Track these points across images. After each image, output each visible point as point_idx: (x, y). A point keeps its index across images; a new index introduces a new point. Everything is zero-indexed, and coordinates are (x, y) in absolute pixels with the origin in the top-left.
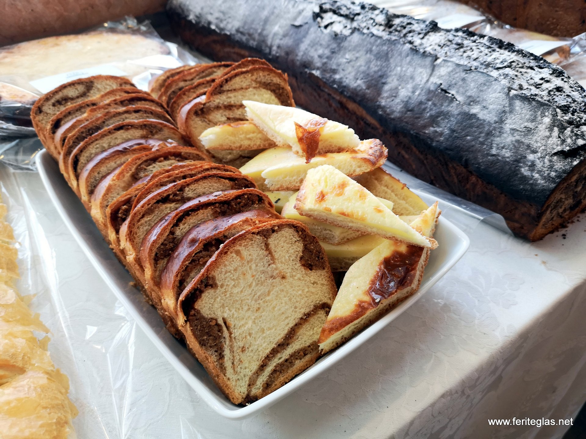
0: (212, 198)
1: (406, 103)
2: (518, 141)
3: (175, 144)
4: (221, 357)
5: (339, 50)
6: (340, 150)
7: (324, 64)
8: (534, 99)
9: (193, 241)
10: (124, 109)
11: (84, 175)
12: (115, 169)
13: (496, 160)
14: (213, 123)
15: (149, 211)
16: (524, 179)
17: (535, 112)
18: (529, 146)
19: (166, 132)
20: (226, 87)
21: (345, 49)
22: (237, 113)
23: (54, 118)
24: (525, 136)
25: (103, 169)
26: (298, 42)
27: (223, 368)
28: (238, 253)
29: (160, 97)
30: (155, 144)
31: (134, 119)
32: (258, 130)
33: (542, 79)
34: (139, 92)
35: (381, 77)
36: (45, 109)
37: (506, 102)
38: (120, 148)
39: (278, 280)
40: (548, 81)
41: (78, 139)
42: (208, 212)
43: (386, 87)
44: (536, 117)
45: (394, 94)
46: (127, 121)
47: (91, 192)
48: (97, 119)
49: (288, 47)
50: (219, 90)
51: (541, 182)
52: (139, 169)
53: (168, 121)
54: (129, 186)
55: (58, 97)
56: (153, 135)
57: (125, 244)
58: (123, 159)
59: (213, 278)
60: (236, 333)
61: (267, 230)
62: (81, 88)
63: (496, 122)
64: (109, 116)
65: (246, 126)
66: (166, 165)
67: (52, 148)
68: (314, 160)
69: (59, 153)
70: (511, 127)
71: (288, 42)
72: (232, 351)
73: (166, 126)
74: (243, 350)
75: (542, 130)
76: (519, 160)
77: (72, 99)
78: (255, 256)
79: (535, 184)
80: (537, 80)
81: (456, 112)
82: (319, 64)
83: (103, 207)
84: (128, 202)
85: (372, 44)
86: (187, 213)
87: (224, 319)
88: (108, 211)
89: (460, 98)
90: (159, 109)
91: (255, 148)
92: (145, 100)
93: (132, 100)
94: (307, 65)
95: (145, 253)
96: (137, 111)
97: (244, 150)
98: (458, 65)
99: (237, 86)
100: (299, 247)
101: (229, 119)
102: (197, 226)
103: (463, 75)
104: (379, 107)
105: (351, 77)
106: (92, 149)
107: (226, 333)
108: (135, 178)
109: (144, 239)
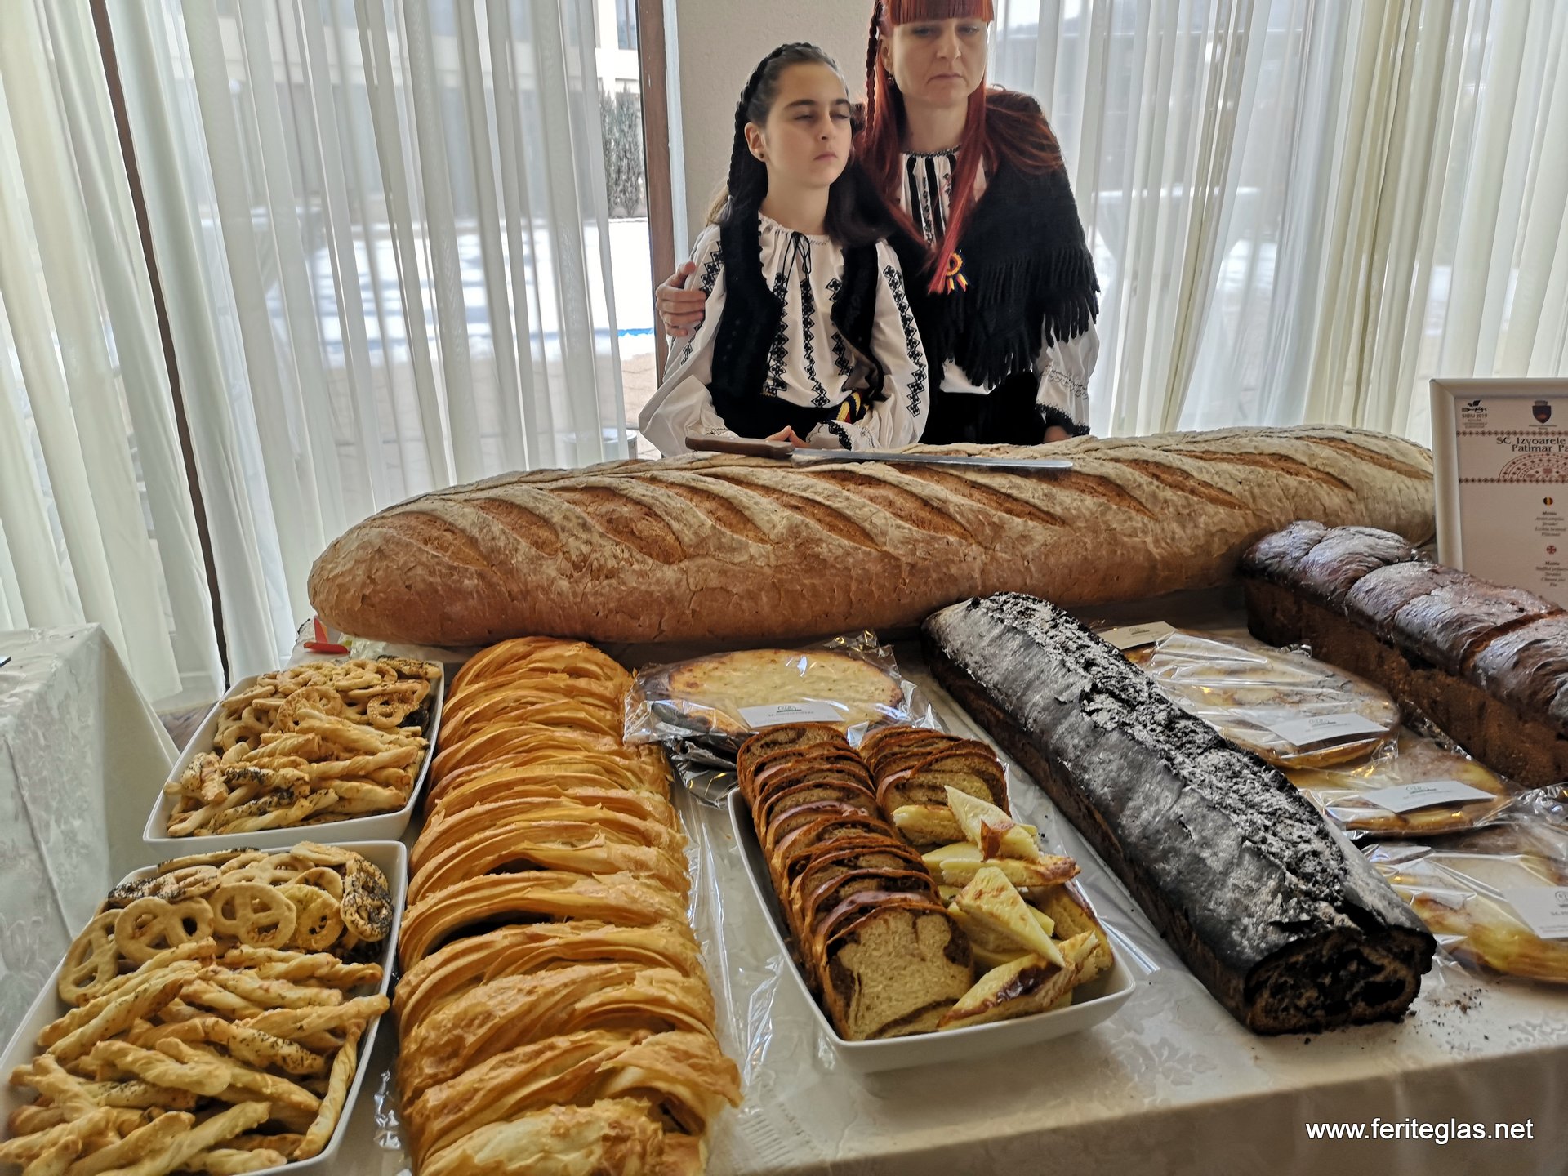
0: (880, 871)
1: (1145, 828)
2: (1237, 900)
3: (866, 814)
4: (848, 1005)
5: (1095, 745)
6: (1020, 858)
7: (1078, 757)
8: (1265, 857)
9: (852, 902)
10: (828, 766)
11: (776, 824)
12: (803, 825)
13: (1212, 917)
14: (911, 801)
15: (823, 869)
16: (1233, 944)
17: (1262, 871)
18: (1246, 908)
19: (863, 799)
20: (935, 767)
21: (1102, 746)
22: (941, 796)
23: (759, 760)
24: (1245, 895)
25: (793, 823)
26: (1057, 721)
27: (847, 1016)
28: (886, 921)
29: (870, 758)
30: (847, 810)
31: (834, 779)
32: (953, 818)
33: (1300, 837)
34: (849, 750)
35: (1129, 790)
36: (753, 749)
37: (1236, 853)
38: (813, 806)
39: (917, 960)
40: (1305, 841)
41: (778, 788)
42: (874, 883)
43: (1131, 804)
44: (1261, 877)
45: (1136, 815)
46: (828, 780)
47: (777, 842)
48: (801, 772)
49: (1045, 725)
50: (926, 768)
51: (1248, 951)
52: (825, 831)
53: (868, 787)
54: (812, 844)
55: (768, 739)
56: (849, 799)
57: (795, 894)
58: (814, 817)
59: (859, 935)
60: (866, 990)
61: (919, 911)
62: (792, 734)
63: (1221, 873)
64: (812, 771)
65: (943, 812)
66: (852, 832)
67: (749, 790)
68: (990, 861)
69: (755, 797)
70: (1236, 882)
71: (1045, 717)
72: (858, 1004)
73: (864, 793)
74: (868, 1008)
75: (1265, 894)
76: (1233, 921)
77: (781, 744)
78: (900, 930)
79: (1242, 952)
80: (1295, 837)
81: (1187, 852)
82: (1072, 756)
83: (785, 857)
84: (808, 858)
85: (1129, 749)
86: (854, 878)
87: (859, 975)
88: (788, 862)
89: (1195, 837)
90: (863, 774)
91: (947, 837)
92: (851, 759)
93: (839, 758)
94: (1060, 752)
95: (810, 903)
96: (840, 771)
97: (936, 837)
98: (1203, 799)
99: (947, 768)
100: (947, 937)
101: (930, 800)
102: (859, 891)
103: (1205, 811)
104: (1119, 825)
105: (1099, 781)
106: (788, 801)
107: (857, 987)
108: (820, 838)
109: (813, 892)
